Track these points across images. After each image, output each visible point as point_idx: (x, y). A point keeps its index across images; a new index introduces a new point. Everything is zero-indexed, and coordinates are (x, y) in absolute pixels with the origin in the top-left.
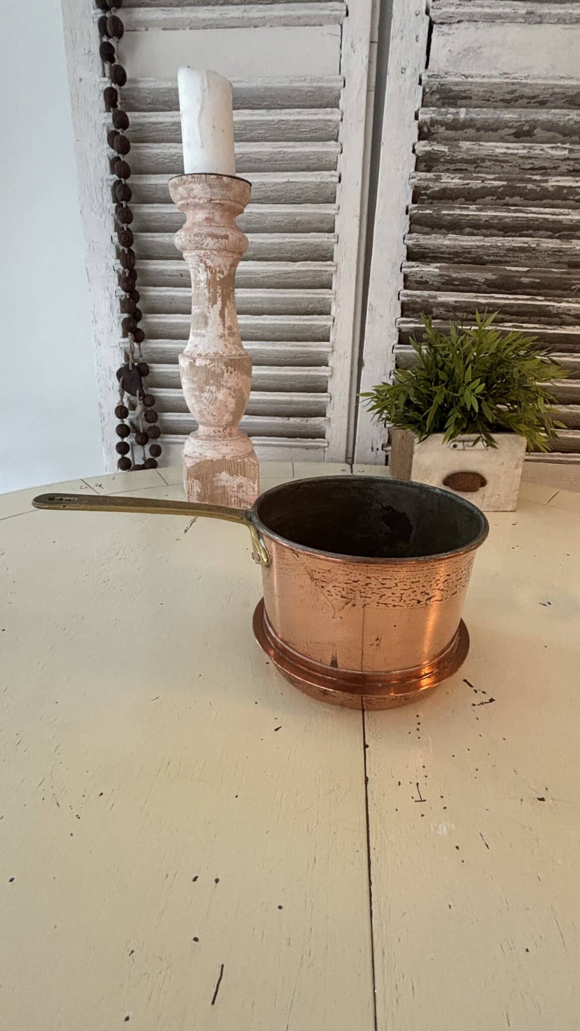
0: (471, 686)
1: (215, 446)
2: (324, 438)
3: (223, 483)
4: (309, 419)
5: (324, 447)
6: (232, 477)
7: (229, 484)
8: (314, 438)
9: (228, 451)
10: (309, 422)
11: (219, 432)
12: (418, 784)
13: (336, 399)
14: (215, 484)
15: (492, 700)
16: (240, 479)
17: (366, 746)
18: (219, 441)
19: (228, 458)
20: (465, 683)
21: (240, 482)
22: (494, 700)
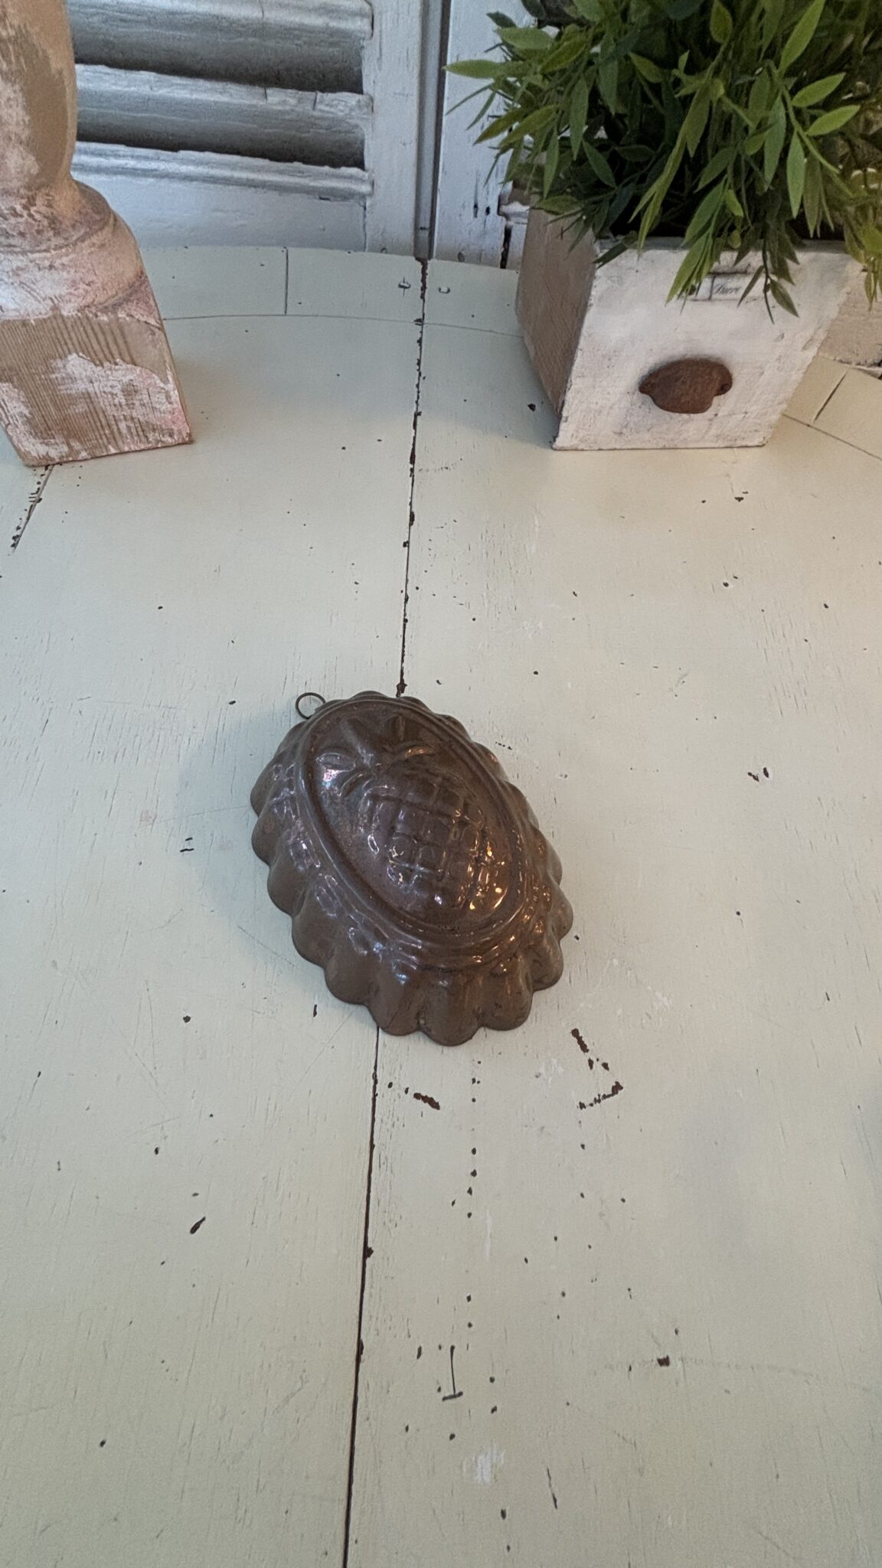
0: (584, 1048)
1: (17, 272)
2: (360, 164)
3: (81, 386)
4: (320, 94)
5: (363, 196)
6: (100, 368)
7: (95, 388)
8: (335, 164)
9: (64, 291)
10: (319, 106)
11: (16, 214)
12: (453, 1348)
13: (384, 23)
14: (63, 390)
15: (617, 1088)
16: (123, 374)
17: (367, 1252)
18: (24, 253)
19: (68, 310)
20: (575, 1040)
21: (126, 380)
22: (622, 1088)
